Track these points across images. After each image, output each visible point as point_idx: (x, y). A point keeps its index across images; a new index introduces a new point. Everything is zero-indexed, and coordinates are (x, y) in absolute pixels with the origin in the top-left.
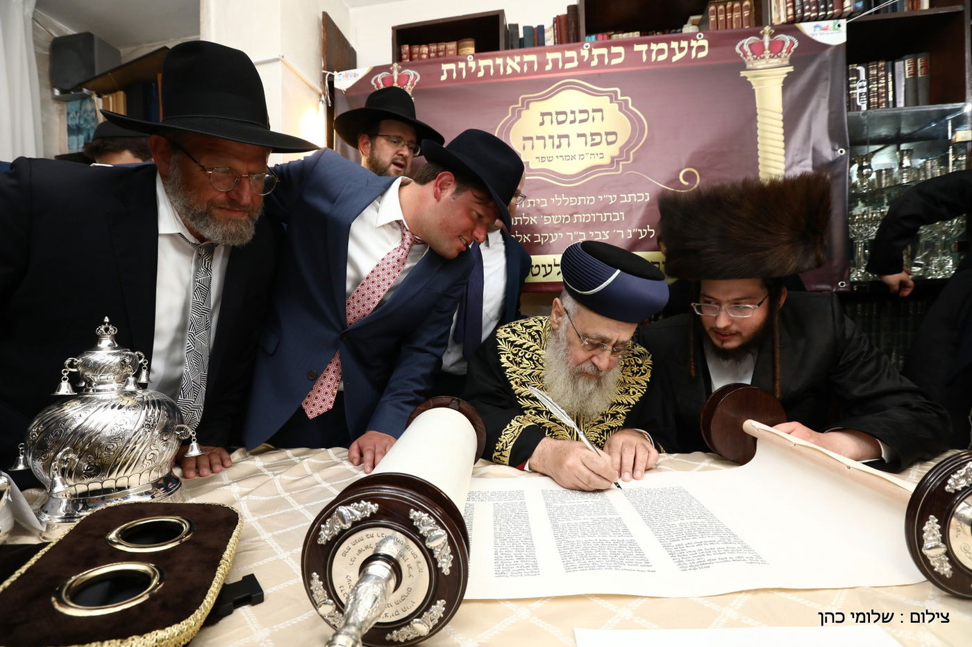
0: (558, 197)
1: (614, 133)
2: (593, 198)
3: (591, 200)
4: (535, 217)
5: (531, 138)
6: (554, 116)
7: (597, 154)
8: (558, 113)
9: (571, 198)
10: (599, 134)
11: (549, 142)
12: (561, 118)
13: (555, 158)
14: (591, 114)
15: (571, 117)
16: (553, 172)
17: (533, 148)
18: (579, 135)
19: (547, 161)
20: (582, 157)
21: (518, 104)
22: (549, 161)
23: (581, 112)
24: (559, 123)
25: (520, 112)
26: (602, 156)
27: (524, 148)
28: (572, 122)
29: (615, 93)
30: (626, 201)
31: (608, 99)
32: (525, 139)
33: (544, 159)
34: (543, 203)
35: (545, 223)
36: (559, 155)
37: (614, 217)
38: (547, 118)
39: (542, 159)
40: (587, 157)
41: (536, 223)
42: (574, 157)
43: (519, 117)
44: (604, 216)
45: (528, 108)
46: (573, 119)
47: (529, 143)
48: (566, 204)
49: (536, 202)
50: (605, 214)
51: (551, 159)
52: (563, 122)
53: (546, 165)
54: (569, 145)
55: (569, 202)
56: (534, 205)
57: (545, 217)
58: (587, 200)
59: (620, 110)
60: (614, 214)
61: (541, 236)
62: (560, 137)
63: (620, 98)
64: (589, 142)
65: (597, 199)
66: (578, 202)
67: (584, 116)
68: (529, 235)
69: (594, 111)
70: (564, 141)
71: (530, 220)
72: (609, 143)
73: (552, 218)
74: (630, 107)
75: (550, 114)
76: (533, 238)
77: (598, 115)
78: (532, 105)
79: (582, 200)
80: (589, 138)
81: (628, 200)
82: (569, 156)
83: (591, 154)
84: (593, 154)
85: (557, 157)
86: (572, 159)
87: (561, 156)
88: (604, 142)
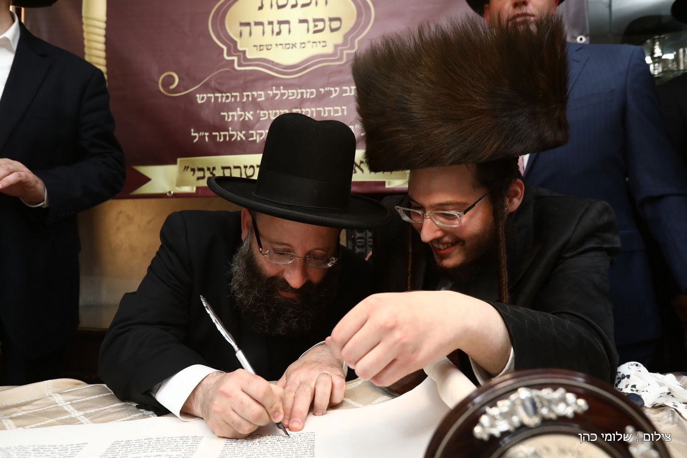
0: (276, 90)
1: (338, 19)
2: (314, 90)
3: (312, 93)
4: (251, 113)
5: (248, 24)
7: (319, 42)
9: (290, 91)
10: (323, 20)
11: (268, 28)
12: (282, 2)
13: (274, 46)
16: (272, 63)
17: (250, 34)
18: (302, 21)
19: (265, 50)
20: (303, 45)
22: (268, 49)
24: (280, 7)
26: (324, 44)
27: (241, 35)
28: (294, 6)
30: (348, 94)
32: (242, 24)
33: (262, 48)
34: (260, 96)
35: (262, 119)
36: (278, 43)
37: (336, 111)
38: (267, 2)
39: (260, 47)
40: (308, 45)
41: (252, 118)
42: (294, 45)
44: (325, 111)
47: (246, 30)
48: (284, 98)
49: (253, 96)
50: (327, 109)
51: (269, 47)
52: (284, 6)
53: (264, 55)
54: (289, 31)
55: (289, 96)
56: (250, 99)
57: (262, 112)
58: (307, 92)
60: (336, 108)
61: (257, 134)
62: (280, 23)
64: (312, 30)
65: (318, 92)
66: (297, 96)
68: (244, 132)
70: (285, 26)
71: (245, 115)
72: (332, 30)
73: (269, 114)
76: (248, 136)
79: (302, 93)
80: (311, 24)
81: (351, 92)
82: (289, 44)
83: (313, 42)
84: (315, 42)
85: (277, 45)
86: (292, 48)
87: (281, 44)
88: (327, 29)
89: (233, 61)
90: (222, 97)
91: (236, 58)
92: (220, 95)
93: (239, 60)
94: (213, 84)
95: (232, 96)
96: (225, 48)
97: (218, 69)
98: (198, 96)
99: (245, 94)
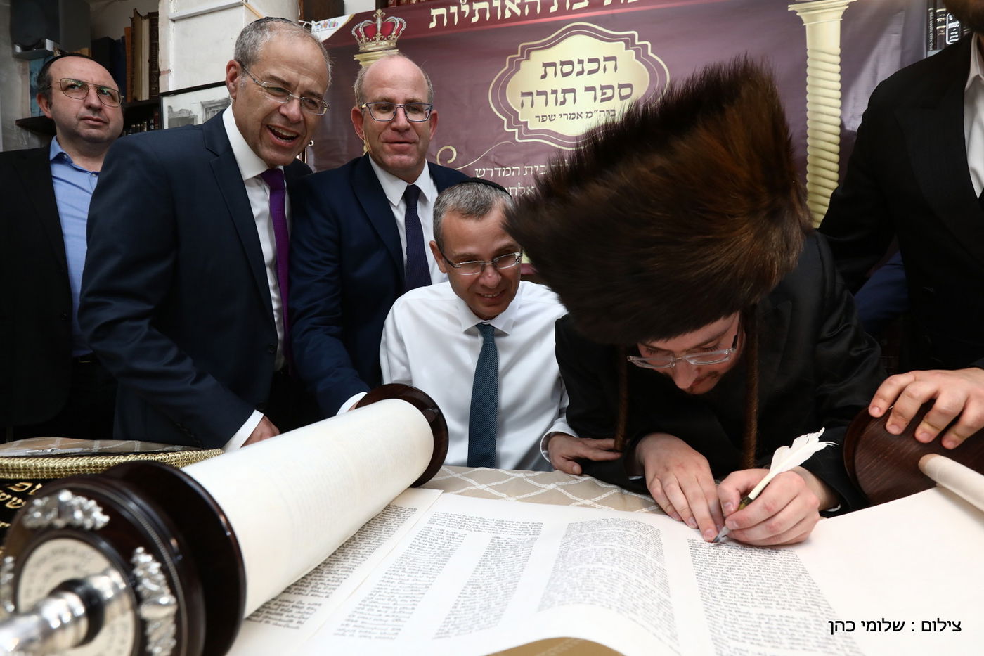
1: (629, 86)
5: (530, 94)
6: (559, 67)
7: (608, 111)
8: (563, 63)
10: (611, 87)
11: (552, 98)
12: (567, 69)
13: (558, 117)
14: (602, 64)
15: (578, 68)
16: (556, 134)
17: (532, 105)
18: (588, 89)
19: (548, 120)
20: (590, 115)
21: (516, 53)
22: (551, 120)
23: (590, 61)
24: (564, 75)
25: (519, 63)
26: (613, 113)
27: (522, 105)
28: (580, 73)
29: (631, 36)
31: (622, 44)
32: (524, 94)
33: (545, 118)
36: (563, 113)
38: (550, 70)
39: (543, 118)
40: (595, 115)
42: (580, 115)
43: (518, 68)
45: (528, 58)
46: (581, 70)
47: (528, 100)
49: (535, 169)
51: (553, 118)
52: (569, 74)
53: (548, 125)
54: (575, 100)
59: (638, 57)
62: (565, 91)
63: (637, 43)
64: (599, 97)
67: (594, 66)
69: (606, 59)
70: (569, 96)
72: (622, 98)
74: (650, 53)
75: (554, 64)
77: (610, 64)
78: (534, 55)
80: (599, 92)
82: (574, 114)
83: (600, 112)
84: (603, 111)
85: (560, 115)
86: (578, 118)
87: (564, 115)
88: (617, 96)
89: (514, 132)
90: (502, 171)
91: (516, 130)
92: (500, 169)
93: (520, 132)
94: (492, 158)
95: (512, 170)
96: (505, 120)
97: (498, 142)
98: (477, 170)
99: (526, 167)
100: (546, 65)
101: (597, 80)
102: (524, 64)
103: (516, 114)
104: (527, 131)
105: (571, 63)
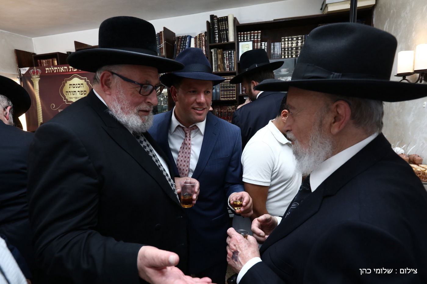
1: (85, 91)
10: (82, 91)
11: (72, 93)
12: (74, 86)
13: (73, 98)
15: (76, 86)
17: (68, 95)
18: (79, 91)
21: (64, 81)
22: (71, 98)
23: (79, 84)
25: (65, 84)
27: (66, 94)
28: (77, 87)
29: (86, 79)
31: (84, 80)
38: (71, 86)
43: (65, 85)
45: (66, 83)
47: (67, 93)
54: (76, 94)
59: (87, 84)
62: (74, 92)
63: (87, 81)
64: (80, 94)
67: (79, 86)
69: (82, 84)
70: (75, 93)
72: (85, 94)
74: (89, 83)
75: (71, 85)
77: (82, 85)
78: (68, 82)
82: (76, 97)
88: (83, 94)
91: (66, 101)
96: (63, 98)
97: (63, 103)
100: (70, 85)
101: (80, 89)
102: (66, 84)
103: (65, 97)
104: (68, 101)
105: (74, 85)
